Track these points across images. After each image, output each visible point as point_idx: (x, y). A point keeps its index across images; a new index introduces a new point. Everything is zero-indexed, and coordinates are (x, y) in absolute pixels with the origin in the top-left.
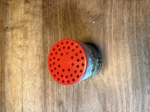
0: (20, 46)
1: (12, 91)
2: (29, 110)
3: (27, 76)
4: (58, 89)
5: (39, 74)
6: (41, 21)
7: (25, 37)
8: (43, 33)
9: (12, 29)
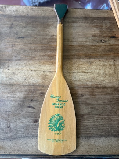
0: (105, 71)
1: (82, 64)
2: (75, 77)
3: (91, 76)
4: (88, 94)
5: (93, 84)
6: (117, 86)
7: (110, 75)
8: (111, 87)
9: (114, 65)
